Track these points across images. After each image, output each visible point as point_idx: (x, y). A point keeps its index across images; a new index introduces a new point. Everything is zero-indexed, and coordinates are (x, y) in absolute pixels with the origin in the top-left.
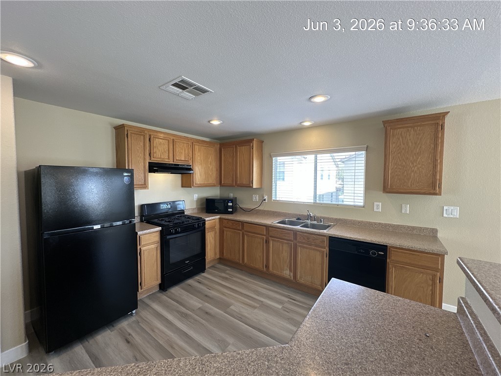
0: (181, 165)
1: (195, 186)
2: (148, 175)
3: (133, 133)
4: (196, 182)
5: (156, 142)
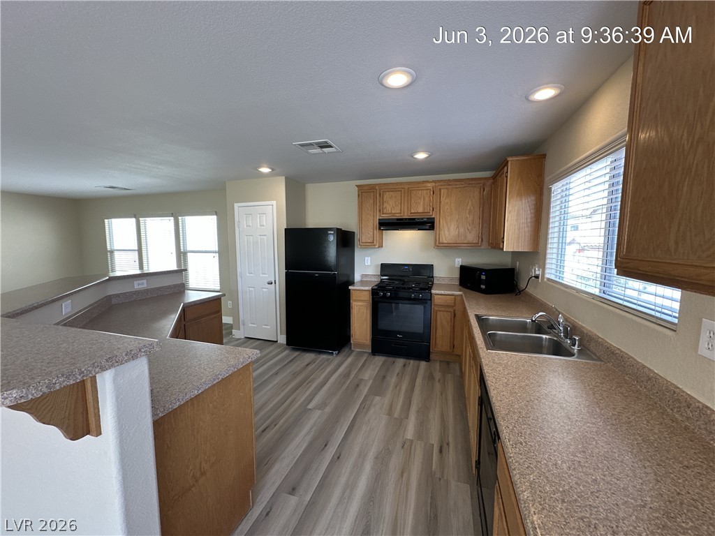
0: (418, 219)
1: (439, 245)
2: (377, 232)
3: (363, 192)
4: (441, 241)
5: (387, 195)
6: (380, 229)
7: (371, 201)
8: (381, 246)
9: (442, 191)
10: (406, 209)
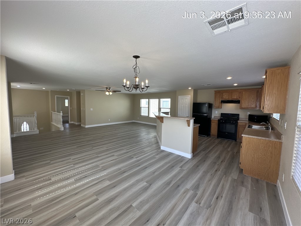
0: (234, 100)
1: (241, 108)
2: (220, 104)
3: (217, 93)
4: (242, 107)
5: (224, 94)
6: (221, 103)
7: (219, 95)
8: (221, 108)
9: (243, 92)
10: (230, 98)
